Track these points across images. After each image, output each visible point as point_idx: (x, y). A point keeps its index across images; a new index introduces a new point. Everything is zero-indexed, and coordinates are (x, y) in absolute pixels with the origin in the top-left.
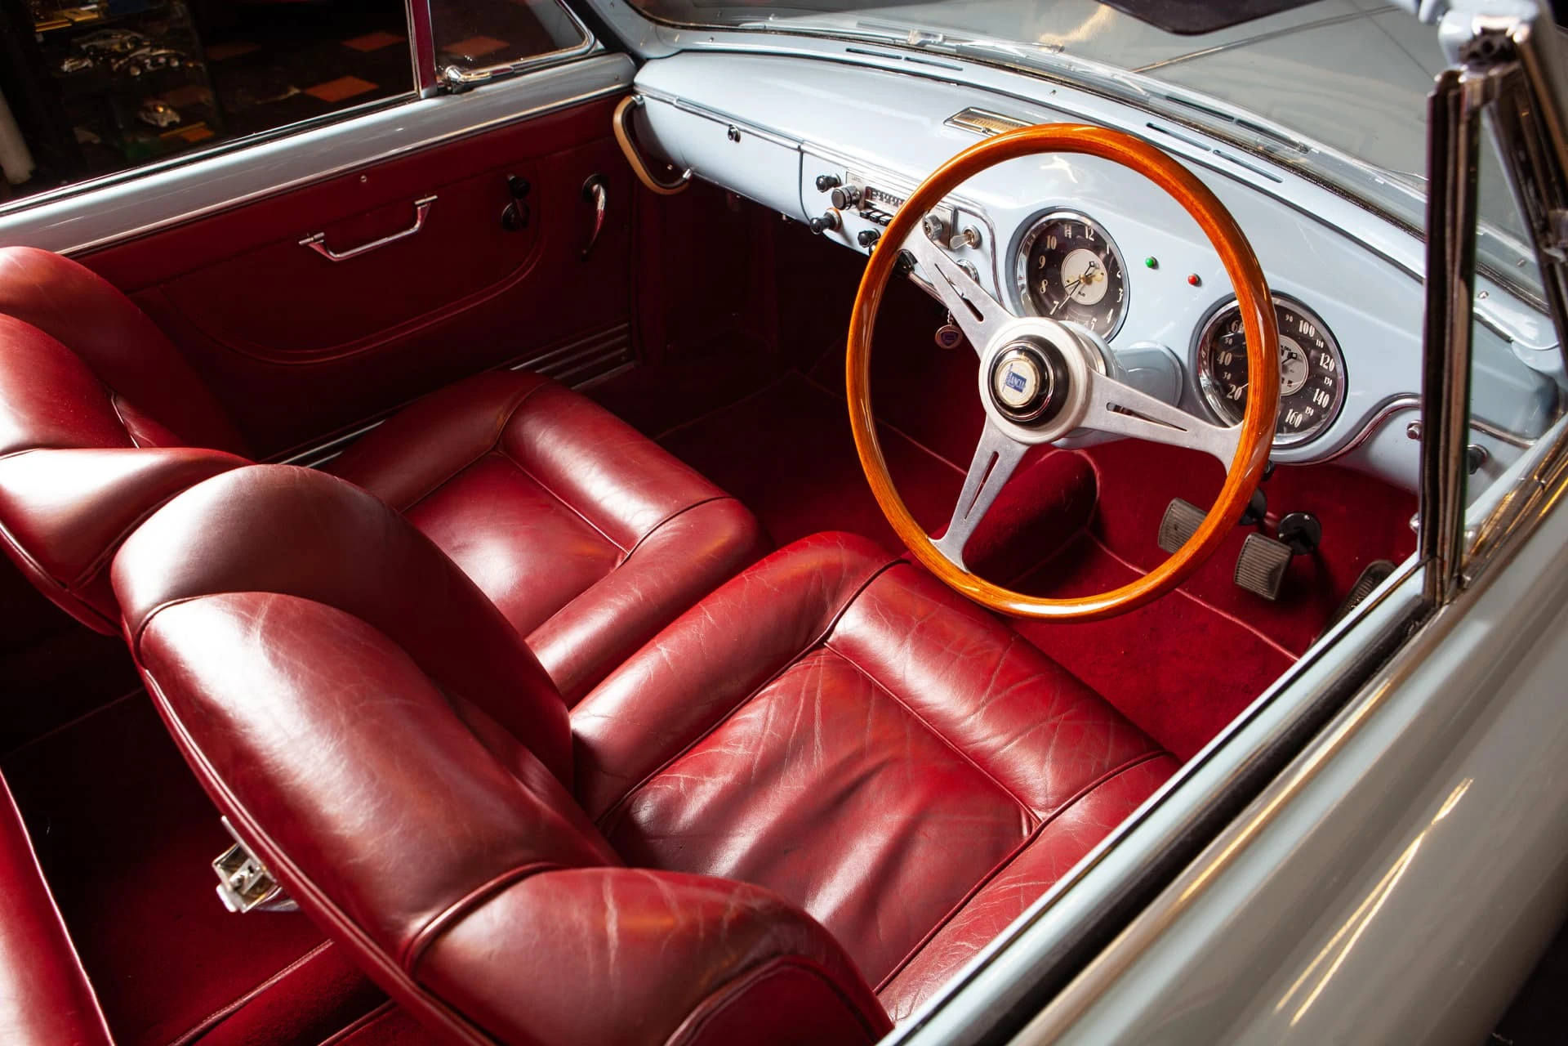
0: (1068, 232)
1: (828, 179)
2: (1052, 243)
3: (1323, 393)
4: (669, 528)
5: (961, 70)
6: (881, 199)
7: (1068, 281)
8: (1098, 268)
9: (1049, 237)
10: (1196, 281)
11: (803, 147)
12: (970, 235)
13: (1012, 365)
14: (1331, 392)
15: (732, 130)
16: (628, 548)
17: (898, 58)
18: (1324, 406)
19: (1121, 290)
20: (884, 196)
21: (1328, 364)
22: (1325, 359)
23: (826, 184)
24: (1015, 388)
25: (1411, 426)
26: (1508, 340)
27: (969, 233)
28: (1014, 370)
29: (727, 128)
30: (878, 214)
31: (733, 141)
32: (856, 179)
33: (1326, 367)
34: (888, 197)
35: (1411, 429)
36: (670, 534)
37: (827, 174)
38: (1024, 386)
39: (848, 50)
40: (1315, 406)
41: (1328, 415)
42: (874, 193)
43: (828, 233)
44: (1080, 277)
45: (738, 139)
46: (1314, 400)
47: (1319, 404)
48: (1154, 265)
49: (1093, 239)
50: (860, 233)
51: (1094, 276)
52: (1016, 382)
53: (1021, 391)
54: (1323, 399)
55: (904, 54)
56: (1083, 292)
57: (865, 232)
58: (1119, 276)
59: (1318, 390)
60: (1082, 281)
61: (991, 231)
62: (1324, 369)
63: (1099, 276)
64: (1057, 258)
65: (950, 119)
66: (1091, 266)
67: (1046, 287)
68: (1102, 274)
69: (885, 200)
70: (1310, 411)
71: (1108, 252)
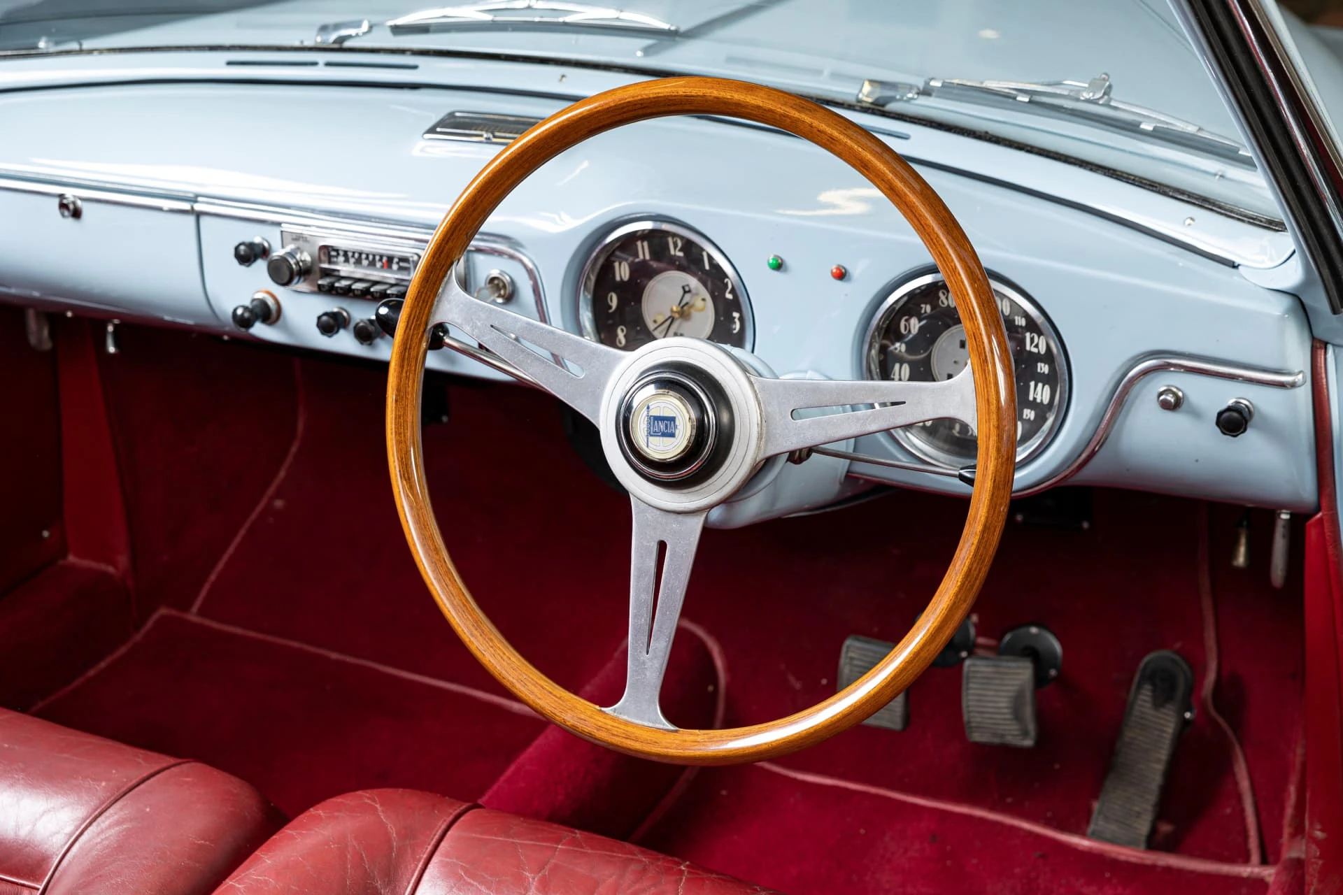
0: (643, 251)
1: (251, 246)
2: (622, 272)
3: (1040, 385)
4: (107, 823)
5: (415, 67)
6: (347, 260)
7: (655, 322)
8: (697, 294)
9: (616, 264)
10: (841, 275)
11: (198, 207)
12: (498, 285)
13: (648, 408)
14: (1051, 380)
15: (65, 201)
16: (38, 879)
17: (314, 64)
18: (1046, 401)
19: (736, 315)
20: (350, 254)
21: (1037, 346)
22: (1032, 340)
23: (248, 254)
24: (664, 435)
25: (1161, 394)
26: (1234, 266)
27: (496, 282)
28: (654, 413)
29: (56, 201)
30: (344, 283)
31: (70, 221)
32: (298, 238)
33: (1035, 350)
34: (356, 255)
35: (1162, 398)
36: (113, 831)
37: (248, 240)
38: (676, 427)
39: (230, 63)
40: (1034, 405)
41: (1055, 410)
42: (333, 253)
43: (260, 330)
44: (672, 311)
45: (77, 214)
46: (1031, 398)
47: (1039, 401)
48: (779, 266)
49: (681, 254)
50: (319, 318)
51: (692, 306)
52: (662, 427)
53: (672, 435)
54: (1041, 393)
55: (322, 58)
56: (679, 332)
57: (326, 314)
58: (729, 296)
59: (1032, 384)
60: (676, 316)
61: (530, 273)
62: (1034, 353)
63: (699, 304)
64: (633, 292)
65: (432, 130)
66: (685, 292)
67: (625, 336)
68: (704, 300)
69: (352, 260)
70: (1029, 414)
71: (707, 267)
